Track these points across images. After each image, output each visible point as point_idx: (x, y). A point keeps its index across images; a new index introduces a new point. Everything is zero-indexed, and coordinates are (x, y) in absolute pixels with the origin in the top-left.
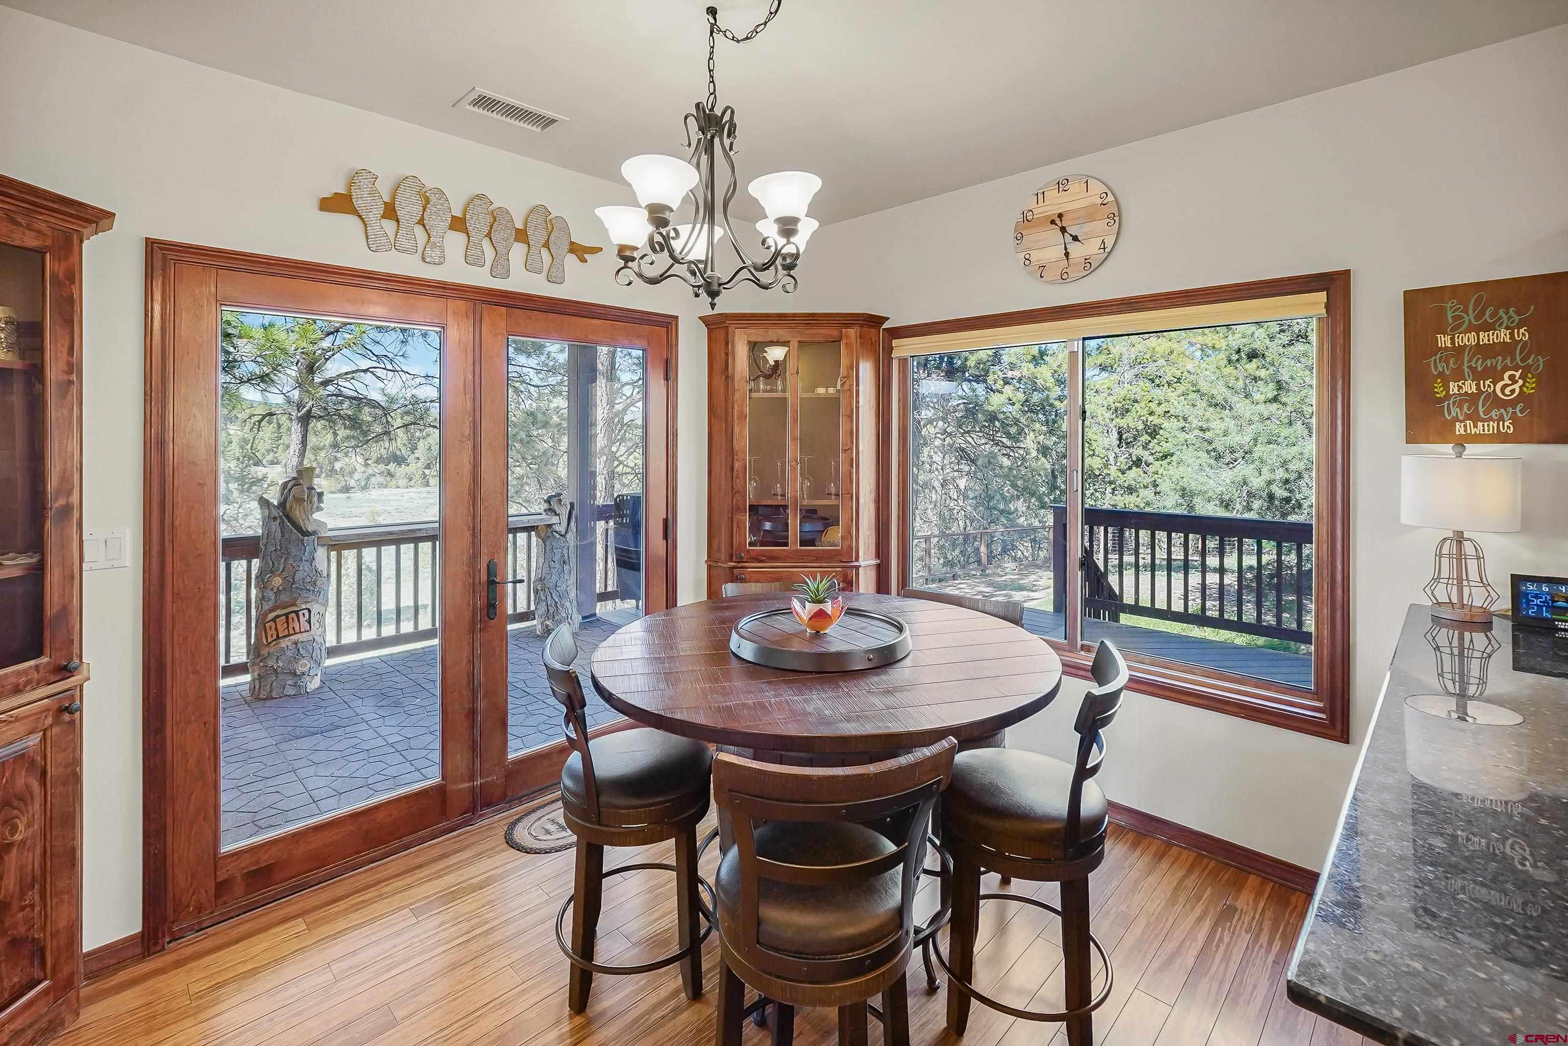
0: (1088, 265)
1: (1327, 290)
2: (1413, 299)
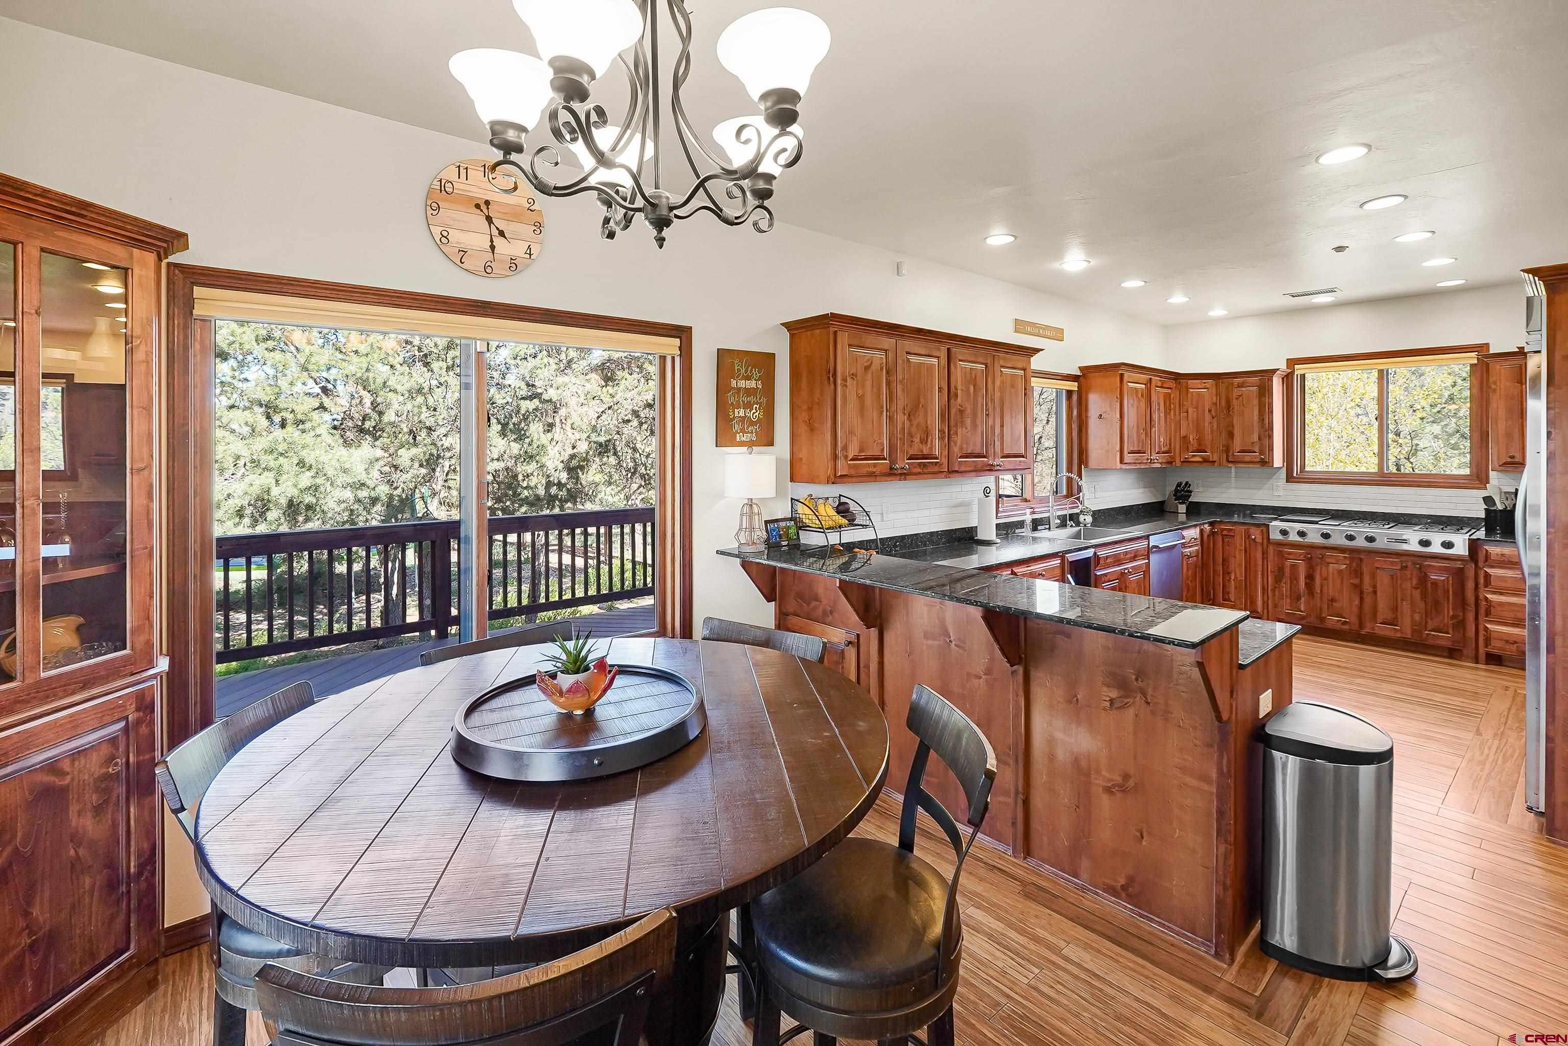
0: (513, 265)
1: (680, 338)
2: (722, 354)
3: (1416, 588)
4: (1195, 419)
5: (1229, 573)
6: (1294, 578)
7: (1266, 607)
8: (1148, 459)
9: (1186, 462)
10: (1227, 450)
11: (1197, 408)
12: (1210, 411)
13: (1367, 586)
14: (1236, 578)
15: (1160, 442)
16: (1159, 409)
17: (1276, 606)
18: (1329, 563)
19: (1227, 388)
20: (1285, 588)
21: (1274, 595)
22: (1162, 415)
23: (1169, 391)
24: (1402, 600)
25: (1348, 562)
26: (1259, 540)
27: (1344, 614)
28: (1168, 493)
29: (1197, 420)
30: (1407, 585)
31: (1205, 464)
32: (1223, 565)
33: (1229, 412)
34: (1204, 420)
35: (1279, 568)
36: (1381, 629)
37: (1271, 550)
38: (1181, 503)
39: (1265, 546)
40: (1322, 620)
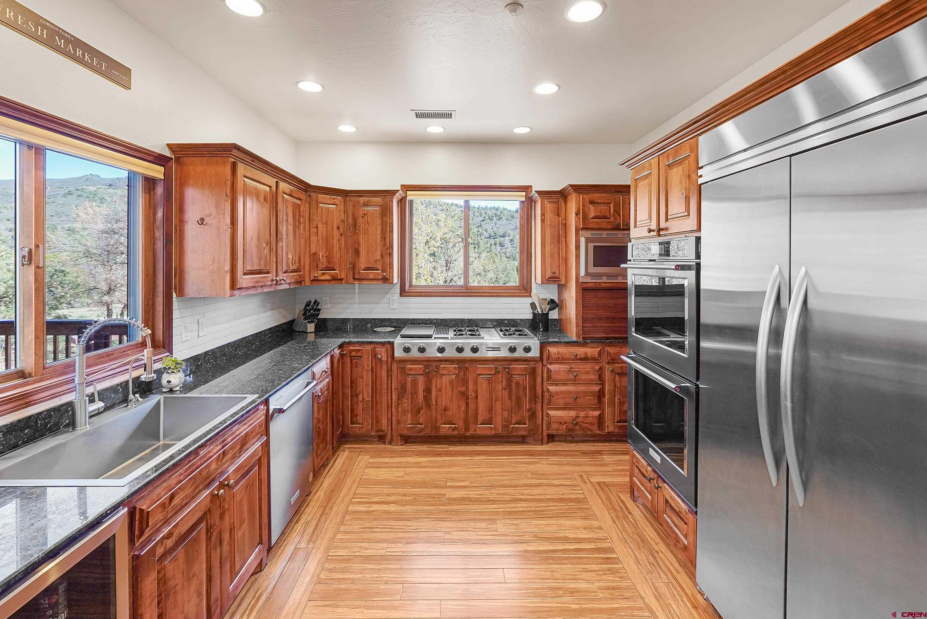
3: (505, 389)
4: (324, 235)
5: (357, 395)
6: (415, 393)
7: (390, 423)
8: (272, 280)
9: (315, 280)
10: (354, 267)
11: (326, 223)
12: (338, 228)
13: (471, 394)
14: (363, 399)
15: (288, 259)
16: (287, 220)
17: (399, 422)
18: (442, 375)
19: (354, 206)
20: (406, 403)
21: (398, 412)
22: (291, 228)
23: (299, 202)
24: (496, 401)
25: (457, 372)
26: (384, 359)
27: (454, 422)
28: (297, 311)
29: (327, 236)
30: (499, 387)
31: (333, 282)
32: (351, 387)
33: (356, 229)
34: (333, 238)
35: (402, 386)
36: (482, 429)
37: (395, 366)
38: (309, 322)
39: (389, 363)
40: (437, 428)
